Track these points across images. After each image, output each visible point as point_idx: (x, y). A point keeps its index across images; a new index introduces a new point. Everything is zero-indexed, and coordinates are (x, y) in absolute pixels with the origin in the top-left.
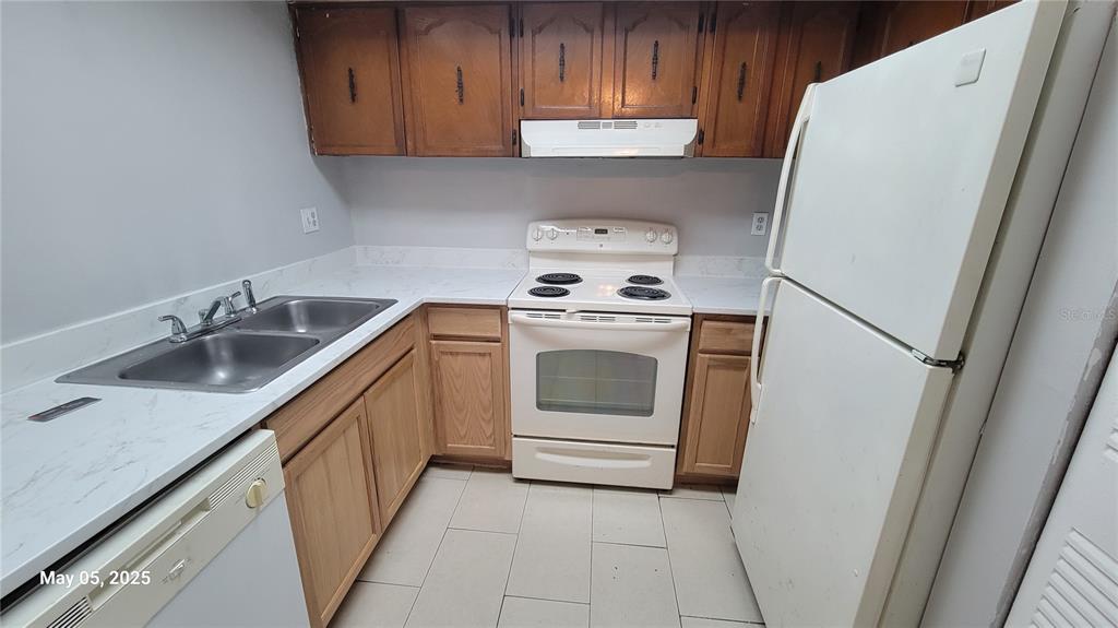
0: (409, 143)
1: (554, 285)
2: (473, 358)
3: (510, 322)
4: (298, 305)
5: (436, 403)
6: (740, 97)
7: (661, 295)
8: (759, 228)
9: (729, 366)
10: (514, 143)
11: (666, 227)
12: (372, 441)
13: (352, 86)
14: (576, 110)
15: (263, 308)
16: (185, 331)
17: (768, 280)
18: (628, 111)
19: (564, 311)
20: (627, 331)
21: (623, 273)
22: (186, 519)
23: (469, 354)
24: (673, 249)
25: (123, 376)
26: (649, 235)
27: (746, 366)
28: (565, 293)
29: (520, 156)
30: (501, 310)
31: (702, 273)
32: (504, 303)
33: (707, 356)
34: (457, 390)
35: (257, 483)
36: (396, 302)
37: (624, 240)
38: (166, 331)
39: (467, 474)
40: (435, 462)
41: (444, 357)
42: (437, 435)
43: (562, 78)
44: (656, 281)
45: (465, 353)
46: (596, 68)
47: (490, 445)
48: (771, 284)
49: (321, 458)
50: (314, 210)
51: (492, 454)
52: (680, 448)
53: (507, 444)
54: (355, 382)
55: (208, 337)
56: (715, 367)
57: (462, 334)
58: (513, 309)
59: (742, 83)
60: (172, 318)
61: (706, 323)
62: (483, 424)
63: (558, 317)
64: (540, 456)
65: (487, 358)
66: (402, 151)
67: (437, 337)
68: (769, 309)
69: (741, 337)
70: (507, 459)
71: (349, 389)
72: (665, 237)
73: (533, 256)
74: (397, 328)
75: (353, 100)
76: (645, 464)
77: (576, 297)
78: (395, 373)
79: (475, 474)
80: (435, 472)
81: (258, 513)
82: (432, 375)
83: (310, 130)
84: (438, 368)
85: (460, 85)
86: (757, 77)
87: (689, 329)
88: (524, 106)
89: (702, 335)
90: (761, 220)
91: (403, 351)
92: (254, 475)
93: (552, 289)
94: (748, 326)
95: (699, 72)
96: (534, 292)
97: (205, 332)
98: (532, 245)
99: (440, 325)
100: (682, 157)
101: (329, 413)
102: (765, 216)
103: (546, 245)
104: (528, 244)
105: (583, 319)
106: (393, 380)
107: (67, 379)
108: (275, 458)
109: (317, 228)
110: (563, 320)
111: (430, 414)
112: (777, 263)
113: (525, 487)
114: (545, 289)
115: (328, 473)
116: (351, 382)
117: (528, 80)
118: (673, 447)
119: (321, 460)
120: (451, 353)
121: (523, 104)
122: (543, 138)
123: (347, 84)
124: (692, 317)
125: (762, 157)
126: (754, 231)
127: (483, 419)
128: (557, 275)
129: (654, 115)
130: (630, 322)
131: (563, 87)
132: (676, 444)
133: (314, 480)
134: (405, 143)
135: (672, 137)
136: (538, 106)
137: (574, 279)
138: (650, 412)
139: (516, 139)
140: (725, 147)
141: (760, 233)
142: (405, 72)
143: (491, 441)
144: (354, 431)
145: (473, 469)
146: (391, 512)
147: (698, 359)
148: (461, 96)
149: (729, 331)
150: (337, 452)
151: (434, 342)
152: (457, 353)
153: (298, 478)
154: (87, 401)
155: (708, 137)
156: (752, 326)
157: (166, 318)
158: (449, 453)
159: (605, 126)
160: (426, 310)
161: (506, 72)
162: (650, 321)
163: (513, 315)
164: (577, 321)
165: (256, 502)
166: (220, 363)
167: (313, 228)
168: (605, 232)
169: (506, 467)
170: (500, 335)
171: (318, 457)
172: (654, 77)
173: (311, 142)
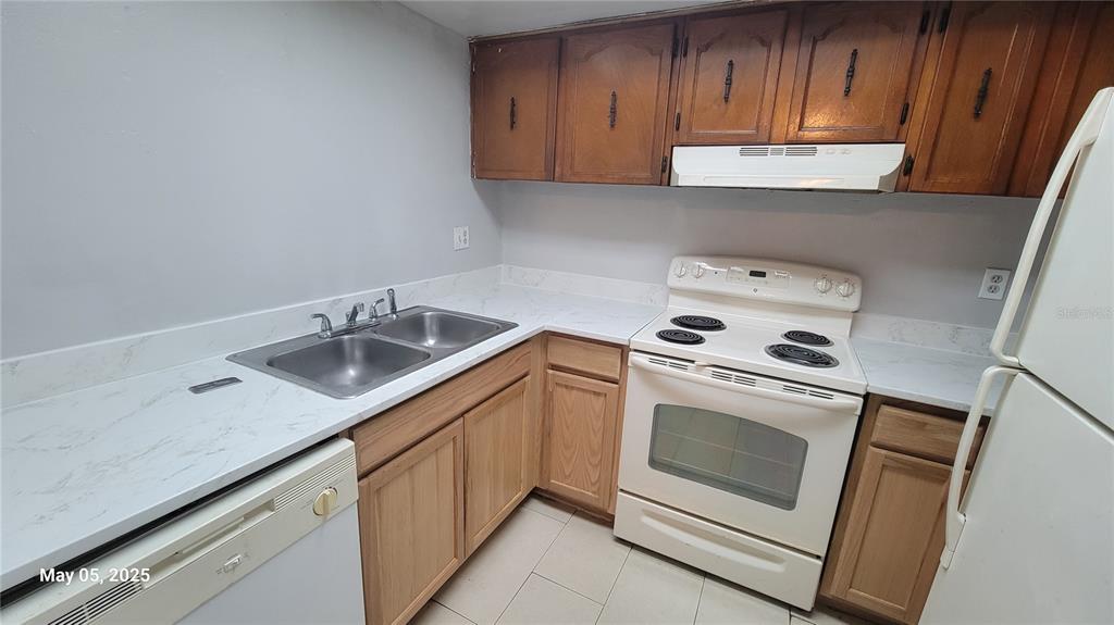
0: (557, 169)
1: (690, 329)
2: (588, 396)
3: (629, 364)
4: (431, 316)
5: (546, 434)
6: (977, 115)
7: (825, 361)
8: (992, 290)
9: (915, 471)
10: (663, 171)
11: (848, 276)
12: (466, 463)
13: (513, 114)
14: (739, 135)
15: (402, 315)
16: (330, 329)
17: (992, 370)
18: (807, 135)
19: (693, 362)
20: (769, 400)
21: (777, 327)
22: (248, 516)
23: (583, 390)
24: (853, 304)
25: (270, 364)
26: (821, 284)
27: (945, 478)
28: (699, 340)
29: (669, 185)
30: (623, 350)
31: (894, 339)
32: (626, 343)
33: (884, 452)
34: (568, 427)
35: (327, 492)
36: (516, 325)
37: (784, 287)
38: (316, 327)
39: (567, 516)
40: (536, 494)
41: (559, 389)
42: (542, 468)
43: (726, 99)
44: (823, 341)
45: (579, 389)
46: (770, 86)
47: (594, 493)
48: (997, 375)
49: (407, 473)
50: (467, 229)
51: (594, 504)
52: (828, 562)
53: (612, 496)
54: (455, 403)
55: (346, 337)
56: (894, 469)
57: (579, 368)
58: (636, 350)
59: (983, 95)
60: (321, 315)
61: (885, 409)
62: (589, 467)
63: (684, 368)
64: (647, 520)
65: (602, 398)
66: (550, 176)
67: (554, 367)
68: (993, 408)
69: (942, 437)
70: (609, 512)
71: (447, 409)
72: (843, 288)
73: (673, 293)
74: (513, 352)
75: (512, 127)
76: (776, 568)
77: (712, 347)
78: (503, 398)
79: (574, 518)
80: (535, 505)
81: (325, 521)
82: (544, 404)
83: (473, 154)
84: (551, 399)
85: (613, 111)
86: (1010, 87)
87: (859, 412)
88: (680, 130)
89: (878, 424)
90: (997, 279)
91: (517, 376)
92: (327, 484)
93: (685, 334)
94: (954, 424)
95: (914, 84)
96: (664, 336)
97: (347, 332)
98: (673, 281)
99: (559, 355)
100: (878, 192)
101: (421, 430)
102: (1005, 274)
103: (689, 283)
104: (669, 278)
105: (715, 375)
106: (499, 405)
107: (233, 358)
108: (351, 469)
109: (467, 245)
110: (690, 373)
111: (538, 444)
112: (1012, 345)
113: (625, 550)
114: (676, 333)
115: (413, 489)
116: (451, 402)
117: (687, 102)
118: (818, 557)
119: (407, 476)
120: (566, 387)
121: (678, 129)
122: (695, 166)
123: (509, 113)
124: (867, 397)
125: (1006, 194)
126: (983, 293)
127: (590, 464)
128: (696, 318)
129: (843, 140)
130: (775, 389)
131: (727, 109)
132: (823, 555)
133: (396, 494)
134: (553, 170)
135: (873, 164)
136: (694, 131)
137: (715, 325)
138: (790, 504)
139: (666, 166)
140: (946, 180)
141: (992, 296)
142: (561, 100)
143: (595, 489)
144: (448, 451)
145: (575, 512)
146: (477, 539)
147: (868, 453)
148: (613, 121)
149: (923, 425)
150: (427, 468)
151: (550, 372)
152: (573, 388)
153: (379, 490)
154: (234, 380)
155: (920, 164)
156: (961, 425)
157: (316, 316)
158: (551, 489)
159: (774, 152)
160: (547, 338)
161: (664, 95)
162: (803, 392)
163: (634, 357)
164: (706, 376)
165: (323, 511)
166: (353, 361)
167: (462, 246)
168: (763, 274)
169: (607, 520)
170: (618, 377)
171: (403, 473)
172: (847, 93)
173: (473, 166)
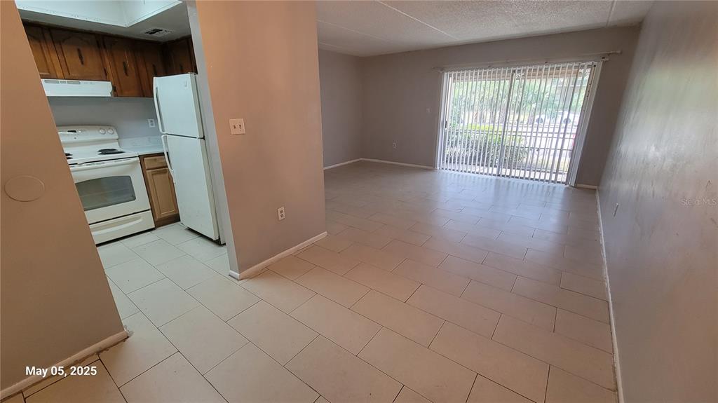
6: (126, 74)
7: (119, 153)
8: (152, 124)
9: (160, 173)
17: (163, 136)
19: (76, 163)
20: (110, 168)
24: (116, 136)
26: (101, 131)
27: (166, 171)
31: (134, 146)
33: (150, 171)
37: (87, 135)
44: (113, 149)
52: (152, 209)
56: (155, 174)
59: (125, 69)
61: (145, 159)
63: (74, 167)
68: (167, 149)
69: (161, 161)
72: (110, 131)
76: (140, 220)
86: (131, 67)
87: (139, 161)
89: (145, 163)
102: (153, 120)
105: (88, 165)
112: (163, 130)
118: (149, 210)
124: (139, 157)
125: (144, 97)
126: (151, 126)
132: (150, 208)
135: (103, 89)
140: (127, 92)
147: (147, 172)
149: (155, 160)
155: (118, 88)
156: (163, 156)
159: (61, 82)
162: (121, 161)
164: (85, 166)
172: (82, 63)
